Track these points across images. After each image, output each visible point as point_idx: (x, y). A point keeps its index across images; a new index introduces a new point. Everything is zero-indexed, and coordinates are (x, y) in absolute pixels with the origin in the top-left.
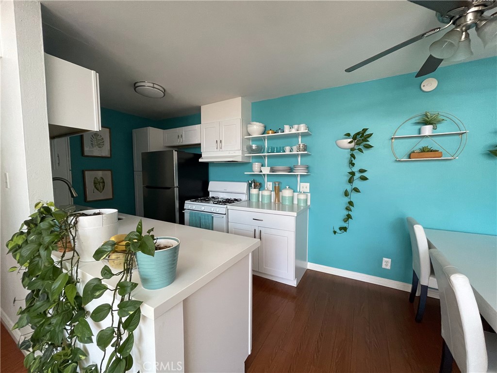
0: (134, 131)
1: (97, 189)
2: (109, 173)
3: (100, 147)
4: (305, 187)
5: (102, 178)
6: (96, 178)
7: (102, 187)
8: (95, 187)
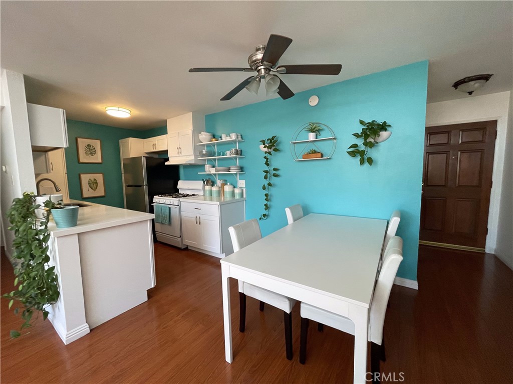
0: (120, 141)
1: (92, 189)
2: (101, 175)
3: (92, 155)
4: (242, 183)
5: (95, 179)
6: (90, 179)
7: (95, 187)
8: (90, 186)
